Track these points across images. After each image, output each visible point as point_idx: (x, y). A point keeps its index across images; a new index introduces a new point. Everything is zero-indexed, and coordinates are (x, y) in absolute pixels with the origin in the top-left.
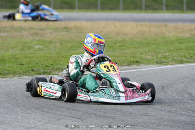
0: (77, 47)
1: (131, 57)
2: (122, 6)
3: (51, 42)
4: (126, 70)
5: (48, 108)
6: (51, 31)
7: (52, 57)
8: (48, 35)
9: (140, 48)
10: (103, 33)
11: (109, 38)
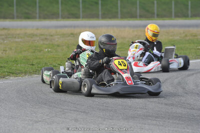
3: (58, 46)
5: (55, 103)
6: (59, 36)
7: (59, 58)
8: (57, 39)
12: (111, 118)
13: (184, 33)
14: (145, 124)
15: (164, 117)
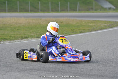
1: (23, 35)
2: (18, 10)
4: (21, 41)
9: (28, 30)
10: (9, 23)
12: (10, 71)
14: (31, 74)
15: (42, 70)
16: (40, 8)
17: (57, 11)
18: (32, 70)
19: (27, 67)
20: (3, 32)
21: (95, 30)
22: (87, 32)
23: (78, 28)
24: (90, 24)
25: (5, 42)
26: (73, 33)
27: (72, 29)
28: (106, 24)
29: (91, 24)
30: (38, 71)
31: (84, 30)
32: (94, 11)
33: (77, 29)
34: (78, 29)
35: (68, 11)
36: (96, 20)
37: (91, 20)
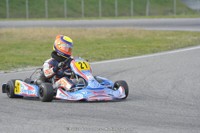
0: (7, 50)
11: (36, 41)
12: (35, 117)
13: (110, 32)
14: (70, 123)
15: (89, 116)
16: (83, 11)
17: (112, 15)
18: (72, 115)
19: (63, 110)
20: (22, 52)
21: (178, 48)
22: (164, 51)
23: (149, 44)
24: (168, 38)
25: (25, 69)
26: (140, 53)
27: (137, 47)
28: (196, 38)
29: (171, 38)
30: (82, 118)
31: (158, 47)
32: (175, 15)
33: (147, 46)
34: (149, 46)
35: (130, 15)
36: (179, 31)
37: (169, 31)
